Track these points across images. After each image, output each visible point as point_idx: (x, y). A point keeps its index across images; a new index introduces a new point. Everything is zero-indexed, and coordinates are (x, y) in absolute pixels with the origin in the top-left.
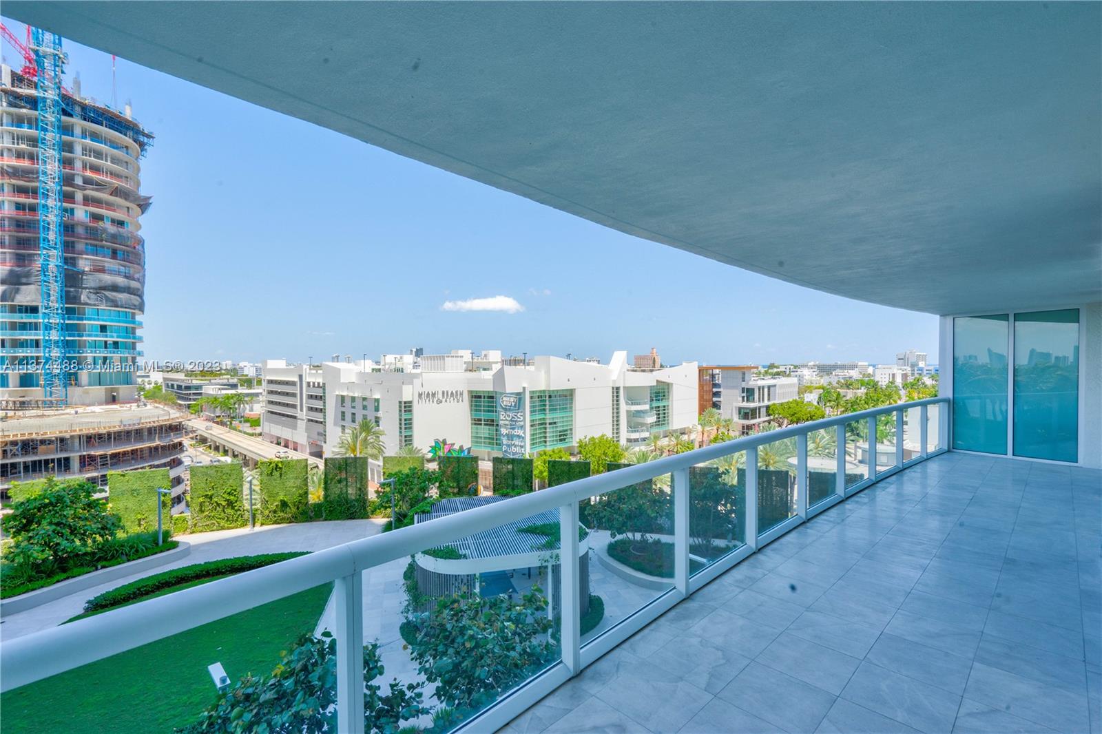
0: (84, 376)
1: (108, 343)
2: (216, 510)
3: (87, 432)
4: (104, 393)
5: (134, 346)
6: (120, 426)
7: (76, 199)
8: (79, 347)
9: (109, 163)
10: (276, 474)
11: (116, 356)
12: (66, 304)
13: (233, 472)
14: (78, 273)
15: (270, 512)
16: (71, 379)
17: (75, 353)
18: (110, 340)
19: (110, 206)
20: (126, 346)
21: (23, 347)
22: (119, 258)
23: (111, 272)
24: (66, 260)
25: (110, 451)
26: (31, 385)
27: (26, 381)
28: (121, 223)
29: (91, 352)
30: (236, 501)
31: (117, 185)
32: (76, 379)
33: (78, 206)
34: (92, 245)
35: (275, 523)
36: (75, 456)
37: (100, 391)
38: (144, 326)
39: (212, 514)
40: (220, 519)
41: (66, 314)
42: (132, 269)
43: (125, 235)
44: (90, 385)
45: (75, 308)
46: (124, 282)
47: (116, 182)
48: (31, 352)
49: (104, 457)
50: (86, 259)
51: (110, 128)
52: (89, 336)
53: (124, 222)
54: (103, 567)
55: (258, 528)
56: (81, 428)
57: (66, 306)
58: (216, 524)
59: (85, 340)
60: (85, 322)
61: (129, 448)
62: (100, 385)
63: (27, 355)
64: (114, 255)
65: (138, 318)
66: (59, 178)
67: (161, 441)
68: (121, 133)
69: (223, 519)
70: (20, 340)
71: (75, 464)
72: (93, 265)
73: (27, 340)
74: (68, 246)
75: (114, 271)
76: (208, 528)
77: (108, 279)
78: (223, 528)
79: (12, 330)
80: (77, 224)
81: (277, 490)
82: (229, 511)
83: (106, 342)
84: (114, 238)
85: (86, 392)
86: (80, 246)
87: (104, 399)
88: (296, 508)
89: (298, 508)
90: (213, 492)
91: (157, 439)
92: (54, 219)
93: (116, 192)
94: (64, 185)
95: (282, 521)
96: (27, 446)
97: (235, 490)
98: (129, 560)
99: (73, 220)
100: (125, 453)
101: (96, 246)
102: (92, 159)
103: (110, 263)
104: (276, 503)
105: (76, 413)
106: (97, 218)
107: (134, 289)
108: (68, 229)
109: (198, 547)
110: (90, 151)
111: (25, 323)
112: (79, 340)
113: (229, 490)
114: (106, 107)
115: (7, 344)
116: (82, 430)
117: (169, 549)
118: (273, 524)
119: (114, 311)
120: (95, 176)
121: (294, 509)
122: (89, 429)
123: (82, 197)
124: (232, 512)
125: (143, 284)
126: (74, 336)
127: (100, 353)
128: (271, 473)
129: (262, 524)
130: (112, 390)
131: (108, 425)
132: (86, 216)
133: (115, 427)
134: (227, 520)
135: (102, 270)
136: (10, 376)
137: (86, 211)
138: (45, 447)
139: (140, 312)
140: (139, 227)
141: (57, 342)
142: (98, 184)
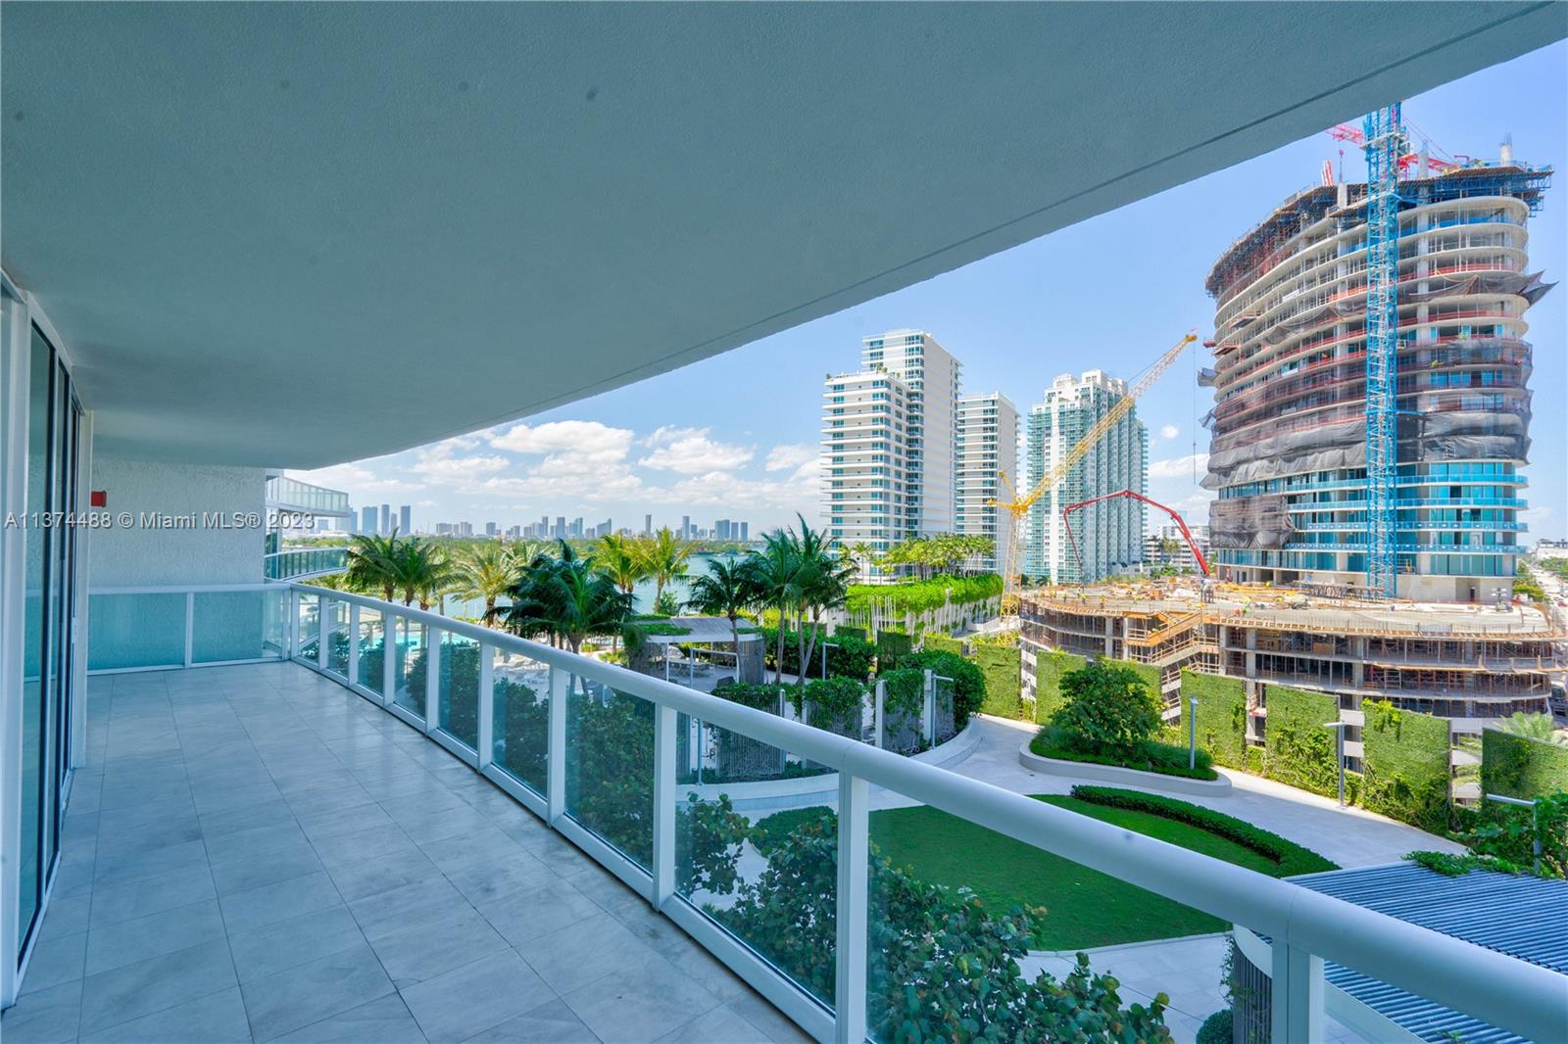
0: (1424, 558)
1: (1463, 512)
2: (1297, 757)
3: (1369, 634)
4: (1454, 586)
5: (1509, 516)
6: (1416, 633)
7: (1418, 317)
8: (1419, 519)
9: (1468, 248)
10: (1390, 731)
11: (1475, 530)
12: (1398, 462)
13: (1324, 708)
14: (1416, 418)
15: (1378, 792)
16: (1404, 563)
17: (1411, 527)
18: (1466, 508)
19: (1467, 310)
20: (1493, 516)
21: (1353, 521)
22: (1483, 383)
23: (1470, 408)
24: (1400, 404)
25: (1400, 666)
26: (1360, 569)
27: (1355, 563)
28: (1488, 330)
29: (1434, 527)
30: (1326, 755)
31: (1476, 276)
32: (1414, 564)
33: (1423, 325)
34: (1440, 374)
35: (1385, 813)
36: (1359, 664)
37: (1448, 583)
38: (1529, 483)
39: (1293, 761)
40: (1304, 772)
41: (1398, 475)
42: (1507, 396)
43: (1491, 346)
44: (1433, 572)
45: (1414, 465)
46: (1486, 418)
47: (1476, 272)
48: (1360, 528)
49: (1393, 672)
50: (1431, 395)
51: (1470, 195)
52: (1434, 503)
53: (1492, 326)
54: (1127, 766)
55: (1356, 811)
56: (1361, 628)
57: (1398, 464)
58: (1298, 778)
59: (1428, 510)
60: (1425, 484)
61: (1430, 667)
62: (1448, 573)
63: (1356, 530)
64: (1476, 379)
65: (1520, 471)
66: (1391, 297)
67: (1486, 667)
68: (1490, 194)
69: (1308, 775)
70: (1350, 512)
71: (1358, 674)
72: (1440, 403)
73: (1357, 512)
74: (1402, 384)
75: (1476, 404)
76: (1285, 779)
77: (1462, 417)
78: (1306, 788)
79: (1341, 500)
80: (1419, 350)
81: (1390, 759)
82: (1315, 764)
83: (1459, 511)
84: (1477, 354)
85: (1427, 583)
86: (1424, 378)
87: (1454, 595)
88: (1423, 802)
89: (1427, 805)
90: (1293, 729)
91: (1480, 662)
92: (1384, 352)
93: (1477, 286)
94: (1398, 304)
95: (1396, 815)
96: (1302, 640)
97: (1325, 737)
98: (1152, 771)
99: (1415, 346)
100: (1427, 674)
101: (1447, 373)
102: (1443, 251)
103: (1469, 395)
104: (1389, 781)
105: (1393, 609)
106: (1449, 333)
107: (1505, 427)
108: (1405, 361)
109: (1243, 794)
110: (1439, 243)
111: (1356, 491)
112: (1419, 510)
113: (1316, 734)
114: (1465, 168)
115: (1336, 518)
116: (1362, 630)
117: (1200, 778)
118: (1383, 814)
119: (1473, 463)
120: (1445, 276)
121: (1421, 804)
122: (1372, 631)
123: (1427, 311)
124: (1320, 769)
125: (1527, 416)
126: (1410, 504)
127: (1447, 527)
128: (1382, 727)
129: (1365, 807)
130: (1470, 583)
131: (1398, 629)
132: (1433, 336)
133: (1409, 633)
134: (1313, 778)
135: (1457, 407)
136: (1338, 555)
137: (1433, 329)
138: (1321, 644)
139: (1522, 462)
140: (1525, 328)
141: (1383, 513)
142: (1449, 284)
